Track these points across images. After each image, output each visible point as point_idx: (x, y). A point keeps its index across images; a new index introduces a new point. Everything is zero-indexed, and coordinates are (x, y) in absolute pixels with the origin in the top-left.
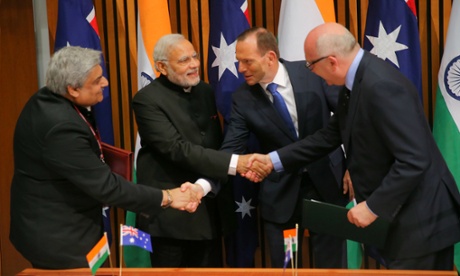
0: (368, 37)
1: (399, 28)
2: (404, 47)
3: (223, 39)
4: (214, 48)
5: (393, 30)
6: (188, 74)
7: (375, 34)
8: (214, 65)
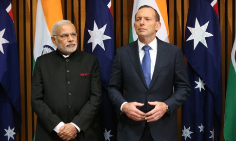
0: (189, 28)
1: (208, 23)
2: (210, 35)
3: (95, 25)
4: (89, 31)
5: (204, 24)
6: (68, 46)
7: (193, 26)
8: (89, 42)
